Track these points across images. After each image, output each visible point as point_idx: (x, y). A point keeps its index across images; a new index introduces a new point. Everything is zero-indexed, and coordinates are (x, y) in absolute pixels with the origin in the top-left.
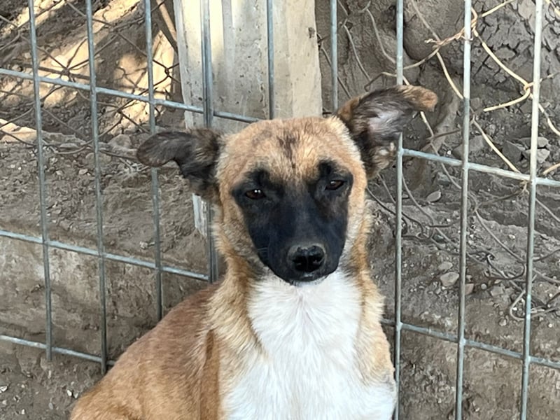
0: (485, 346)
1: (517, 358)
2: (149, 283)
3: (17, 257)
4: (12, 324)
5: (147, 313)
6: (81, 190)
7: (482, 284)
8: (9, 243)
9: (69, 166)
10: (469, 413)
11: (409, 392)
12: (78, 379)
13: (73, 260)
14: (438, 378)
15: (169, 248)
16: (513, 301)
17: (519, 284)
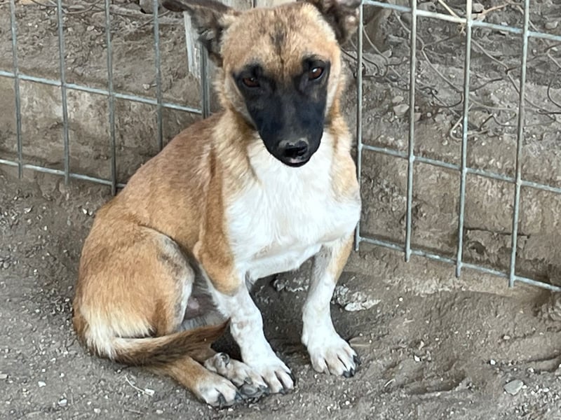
0: (430, 161)
1: (456, 170)
2: (150, 119)
3: (38, 99)
4: (33, 157)
5: (149, 144)
6: (90, 43)
7: (427, 113)
8: (31, 87)
9: (78, 23)
10: (418, 218)
11: (368, 203)
12: (92, 200)
13: (86, 100)
14: (393, 190)
15: (167, 89)
16: (453, 125)
17: (458, 112)
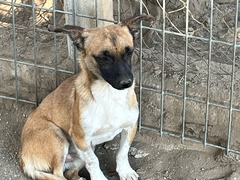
0: (170, 94)
1: (181, 98)
2: (52, 76)
3: (4, 68)
4: (2, 92)
5: (52, 87)
6: (27, 44)
7: (169, 74)
8: (2, 63)
9: (22, 36)
10: (165, 118)
11: (144, 112)
12: (27, 110)
13: (25, 68)
14: (155, 106)
15: (59, 63)
16: (180, 79)
17: (182, 74)
